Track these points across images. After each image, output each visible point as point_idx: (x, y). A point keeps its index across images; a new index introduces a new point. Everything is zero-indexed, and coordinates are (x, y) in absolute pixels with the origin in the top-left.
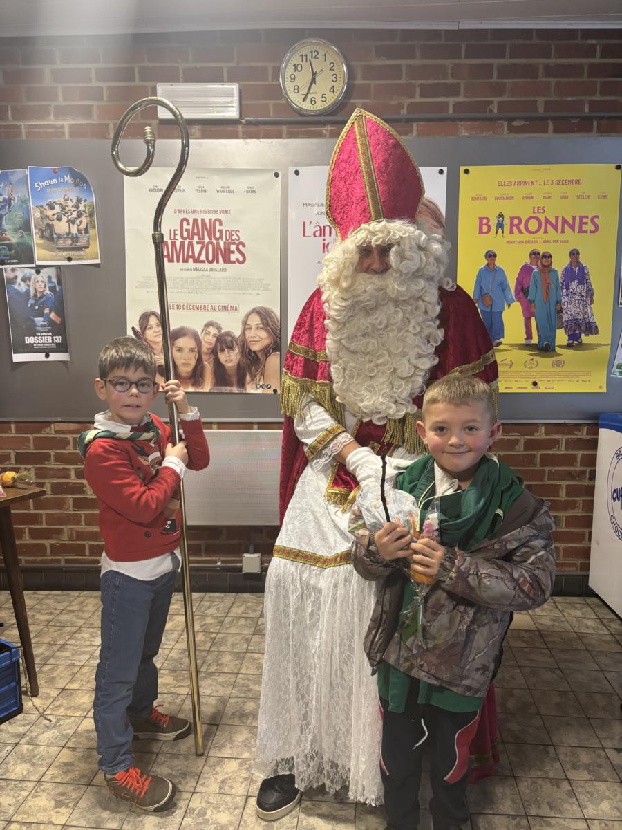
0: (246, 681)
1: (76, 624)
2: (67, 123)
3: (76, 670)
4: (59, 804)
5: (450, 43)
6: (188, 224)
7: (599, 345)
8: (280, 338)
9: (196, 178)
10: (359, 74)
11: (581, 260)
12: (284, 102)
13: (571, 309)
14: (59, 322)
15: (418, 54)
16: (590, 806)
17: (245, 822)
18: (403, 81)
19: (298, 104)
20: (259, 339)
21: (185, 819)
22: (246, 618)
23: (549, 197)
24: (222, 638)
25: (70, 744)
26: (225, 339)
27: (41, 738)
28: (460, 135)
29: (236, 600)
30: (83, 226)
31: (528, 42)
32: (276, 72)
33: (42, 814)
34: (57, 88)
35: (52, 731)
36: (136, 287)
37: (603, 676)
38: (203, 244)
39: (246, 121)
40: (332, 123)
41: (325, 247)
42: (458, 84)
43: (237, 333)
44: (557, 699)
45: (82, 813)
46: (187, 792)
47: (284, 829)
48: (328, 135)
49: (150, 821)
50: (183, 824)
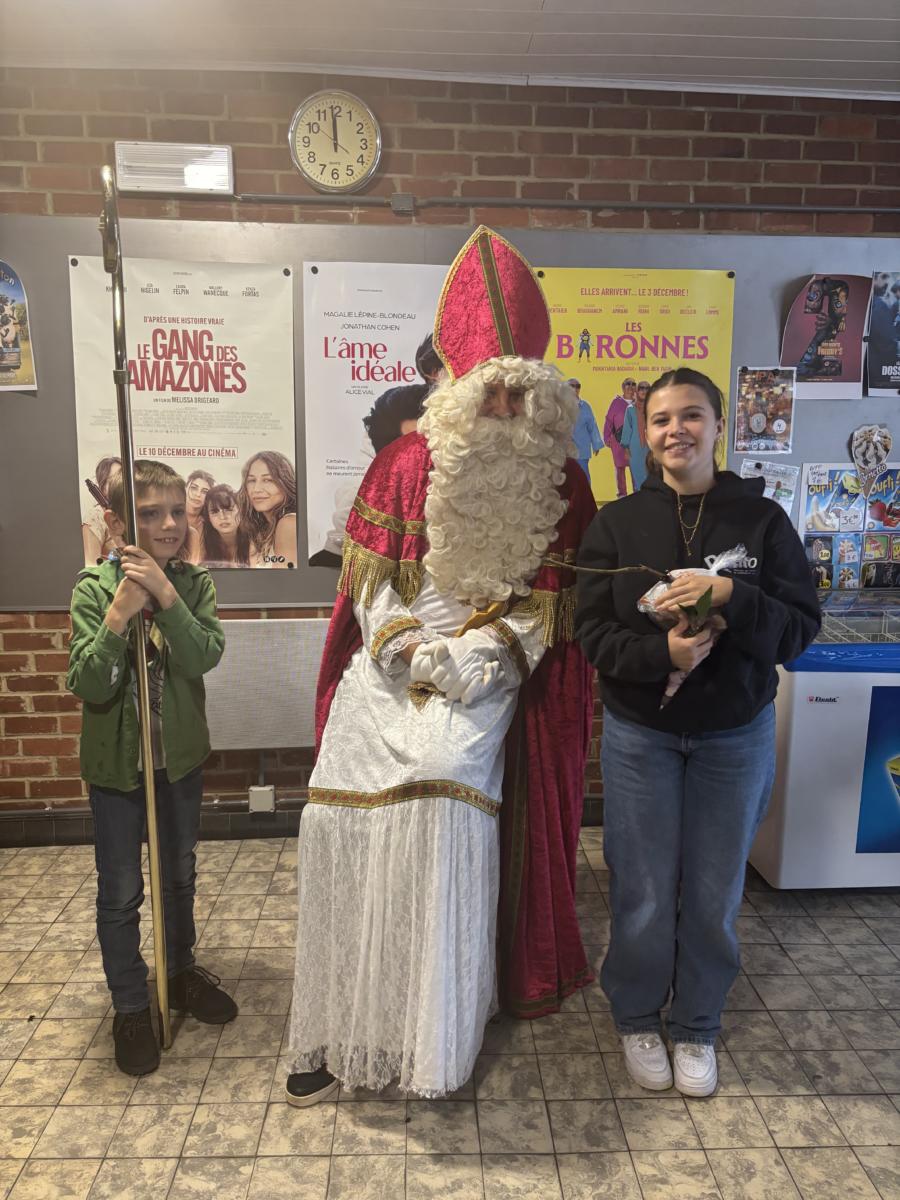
0: (260, 957)
1: (17, 895)
3: (23, 957)
4: (18, 1133)
5: (517, 103)
6: (164, 337)
8: (296, 494)
9: (175, 273)
10: (396, 140)
12: (295, 173)
15: (474, 115)
17: (268, 1135)
18: (455, 152)
19: (314, 177)
20: (266, 495)
21: (189, 1138)
22: (257, 873)
23: (646, 312)
24: (226, 902)
25: (26, 1056)
26: (219, 496)
28: (532, 227)
29: (242, 850)
32: (284, 129)
36: (92, 424)
38: (185, 365)
39: (243, 197)
40: (361, 205)
41: (355, 373)
42: (527, 160)
43: (236, 486)
45: (49, 1141)
46: (189, 1104)
47: (317, 1139)
48: (356, 220)
49: (143, 1145)
50: (187, 1144)
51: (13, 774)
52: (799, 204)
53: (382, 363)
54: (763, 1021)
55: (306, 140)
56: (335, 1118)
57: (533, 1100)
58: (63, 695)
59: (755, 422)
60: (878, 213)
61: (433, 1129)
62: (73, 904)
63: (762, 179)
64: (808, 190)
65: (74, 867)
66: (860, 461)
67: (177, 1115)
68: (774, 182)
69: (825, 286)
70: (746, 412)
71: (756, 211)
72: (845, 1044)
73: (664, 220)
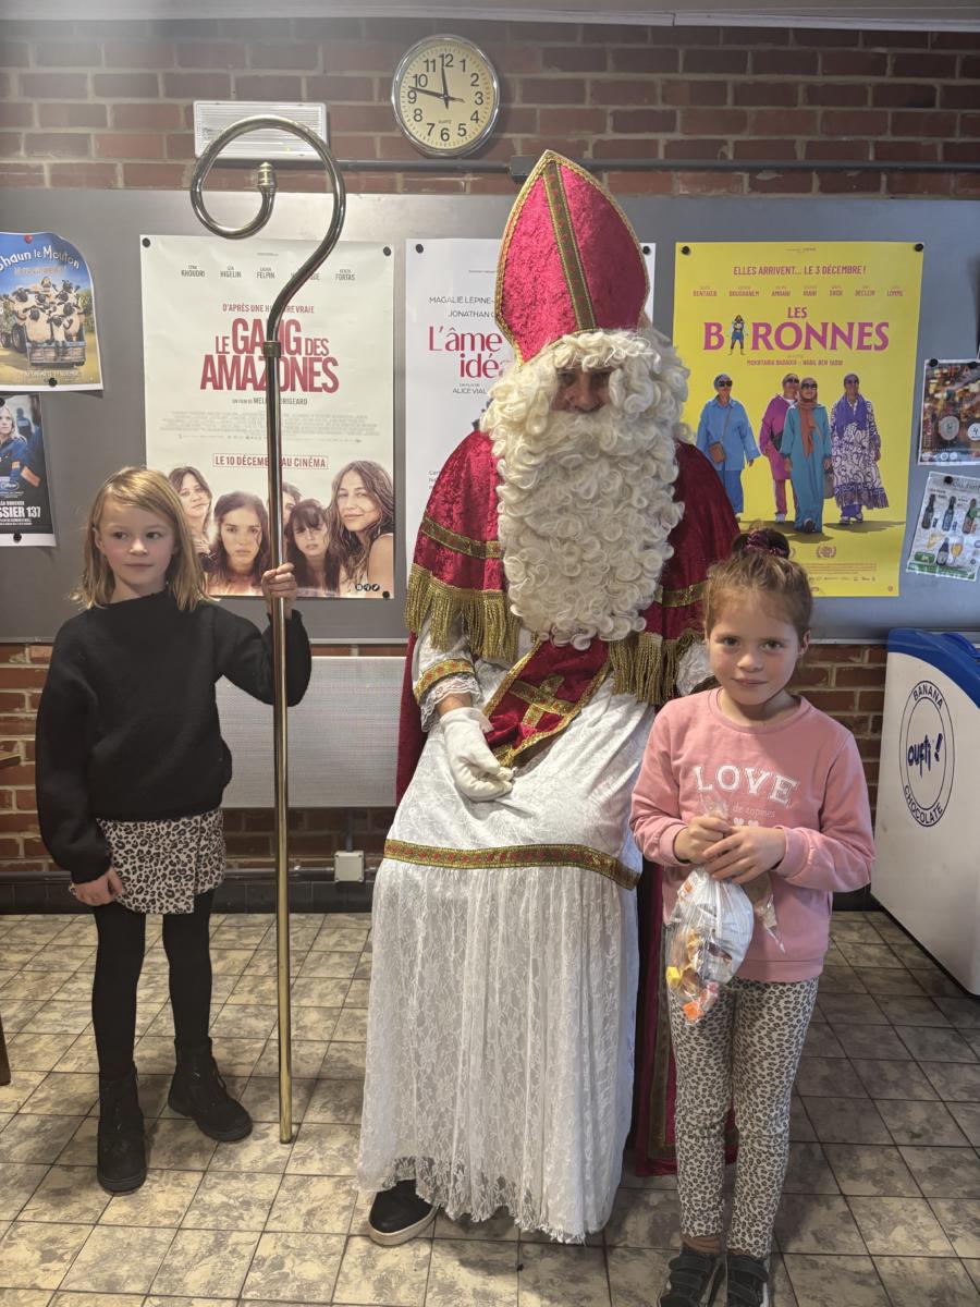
0: (343, 1053)
1: (66, 968)
2: (46, 162)
3: (70, 1041)
4: (47, 1257)
5: (661, 46)
6: (246, 328)
7: (889, 524)
8: (394, 511)
9: (259, 254)
10: (517, 94)
11: (862, 390)
12: (398, 135)
13: (845, 467)
14: (36, 484)
15: (610, 62)
16: (877, 1235)
17: (346, 1276)
18: (587, 106)
19: (421, 139)
20: (360, 512)
21: (251, 1274)
22: (342, 954)
23: (814, 293)
24: (304, 986)
25: (64, 1161)
26: (306, 512)
27: (16, 1150)
28: (677, 194)
29: (326, 925)
30: (74, 329)
31: (782, 48)
32: (386, 87)
33: (20, 1273)
34: (30, 105)
35: (34, 1140)
36: (162, 429)
37: (892, 1033)
40: (476, 170)
41: (465, 369)
42: (673, 114)
43: (325, 502)
44: (824, 1070)
45: (85, 1269)
46: (252, 1232)
47: (407, 1285)
48: (468, 190)
49: (195, 1280)
50: (248, 1282)
53: (496, 357)
54: (967, 1160)
55: (412, 95)
56: (428, 1261)
59: (945, 425)
61: (551, 1281)
63: (958, 132)
67: (237, 1244)
68: (972, 136)
70: (934, 417)
71: (949, 170)
73: (836, 182)
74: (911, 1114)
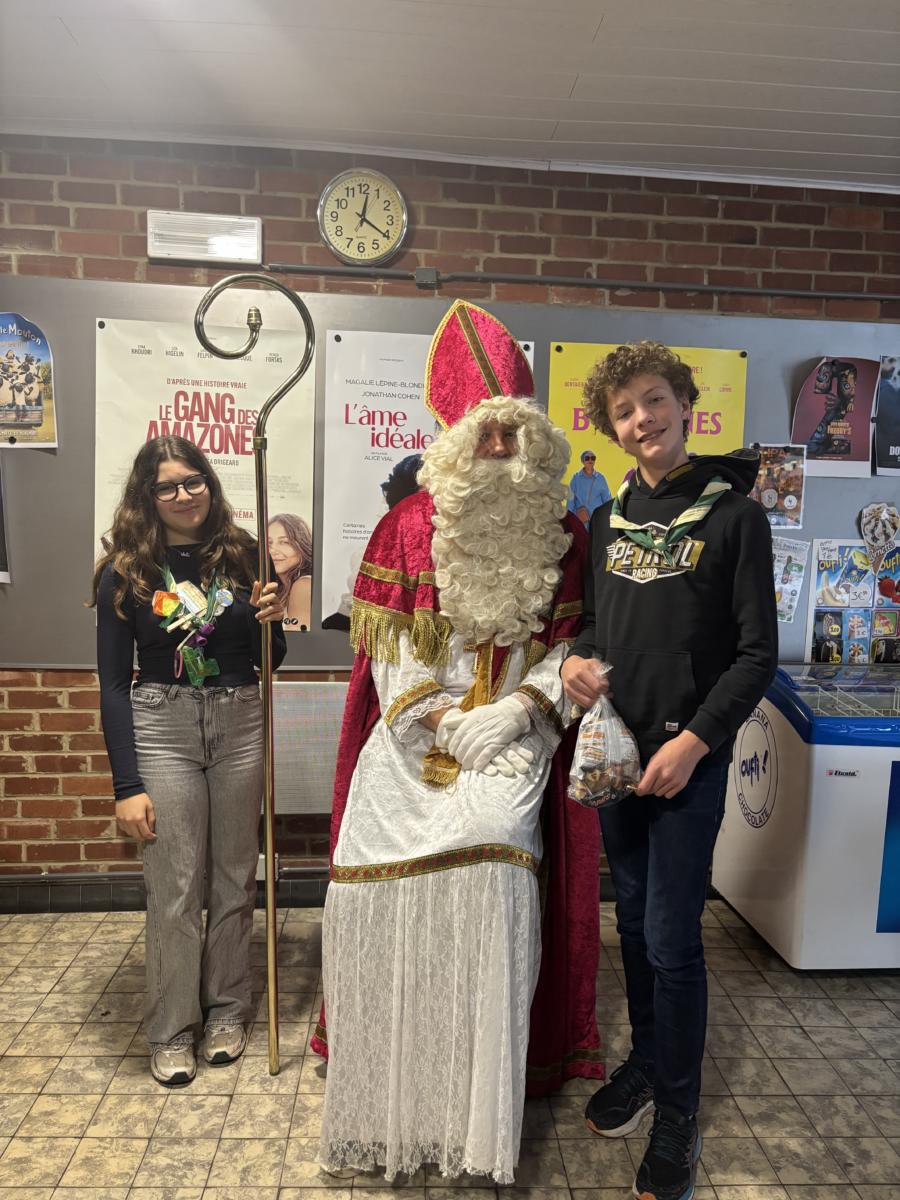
1: (10, 964)
2: (14, 253)
3: (18, 1029)
5: (537, 187)
6: (186, 399)
8: (312, 556)
10: (422, 218)
12: (321, 245)
15: (498, 197)
16: (718, 1169)
18: (478, 230)
19: (341, 250)
20: (285, 557)
25: (22, 1133)
28: (551, 303)
30: (34, 395)
32: (313, 205)
34: (2, 204)
36: (110, 483)
38: (207, 427)
39: (270, 267)
40: (386, 277)
41: (375, 440)
42: (549, 239)
46: (196, 1187)
48: (380, 288)
51: (10, 837)
52: (809, 289)
53: (403, 431)
54: (789, 1107)
55: (334, 215)
57: (557, 1188)
58: (66, 755)
59: (767, 498)
60: (887, 300)
62: (69, 974)
63: (774, 263)
64: (817, 276)
65: (69, 935)
66: (868, 538)
67: (184, 1198)
68: (785, 267)
69: (834, 369)
71: (767, 295)
72: (874, 1131)
73: (678, 301)
74: (744, 1069)
